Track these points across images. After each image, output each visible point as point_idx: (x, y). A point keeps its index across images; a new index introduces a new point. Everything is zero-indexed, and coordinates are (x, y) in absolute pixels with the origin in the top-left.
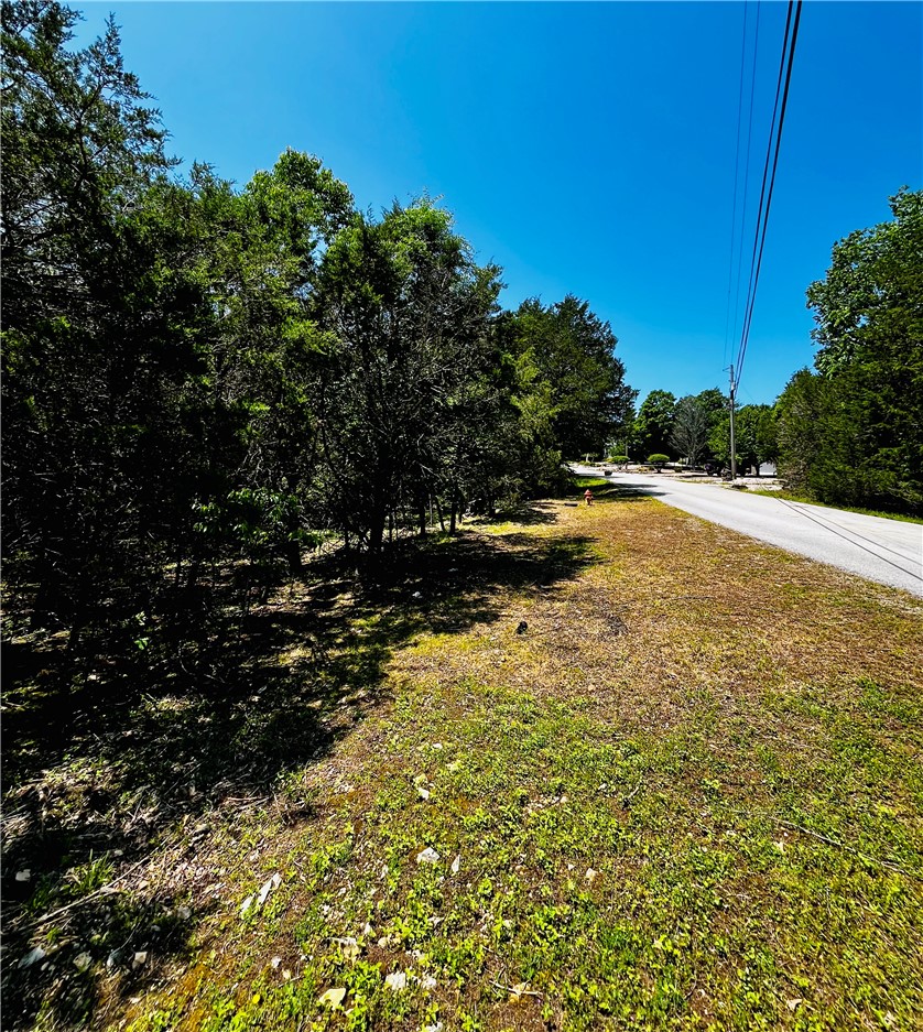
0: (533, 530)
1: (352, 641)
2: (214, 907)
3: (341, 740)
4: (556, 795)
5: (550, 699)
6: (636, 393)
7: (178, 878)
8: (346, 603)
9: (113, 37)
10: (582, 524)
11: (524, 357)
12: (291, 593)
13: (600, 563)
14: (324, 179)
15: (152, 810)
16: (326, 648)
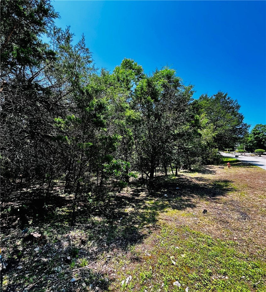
0: (206, 176)
1: (146, 207)
2: (114, 280)
3: (145, 239)
4: (224, 275)
5: (218, 239)
6: (250, 126)
7: (104, 269)
8: (143, 195)
9: (83, 39)
10: (226, 175)
11: (203, 115)
12: (127, 190)
13: (235, 191)
14: (135, 66)
15: (96, 248)
16: (138, 209)
